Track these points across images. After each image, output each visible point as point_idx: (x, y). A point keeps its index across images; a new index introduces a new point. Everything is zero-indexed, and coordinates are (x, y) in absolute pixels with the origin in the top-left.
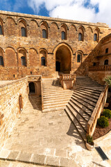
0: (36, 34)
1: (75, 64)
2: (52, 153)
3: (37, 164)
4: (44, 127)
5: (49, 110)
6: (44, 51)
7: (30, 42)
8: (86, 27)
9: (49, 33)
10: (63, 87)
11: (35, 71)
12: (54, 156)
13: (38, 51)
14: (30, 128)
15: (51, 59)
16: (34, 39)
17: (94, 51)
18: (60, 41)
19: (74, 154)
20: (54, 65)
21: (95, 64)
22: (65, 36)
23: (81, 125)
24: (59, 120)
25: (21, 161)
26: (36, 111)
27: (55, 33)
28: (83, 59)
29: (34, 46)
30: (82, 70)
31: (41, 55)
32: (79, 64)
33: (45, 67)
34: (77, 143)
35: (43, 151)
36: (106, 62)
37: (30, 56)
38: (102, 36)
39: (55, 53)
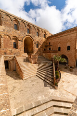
0: (9, 26)
1: (36, 49)
2: (42, 97)
3: (38, 106)
4: (30, 88)
5: (27, 77)
6: (16, 38)
7: (4, 30)
8: (40, 29)
9: (19, 28)
10: (31, 63)
11: (8, 52)
12: (44, 98)
13: (12, 38)
14: (21, 91)
15: (21, 45)
16: (7, 28)
17: (44, 42)
18: (27, 34)
19: (52, 93)
20: (23, 49)
21: (45, 50)
22: (29, 32)
23: (49, 80)
24: (36, 81)
25: (28, 110)
26: (18, 81)
27: (23, 28)
28: (40, 46)
29: (8, 34)
30: (39, 52)
31: (14, 41)
32: (37, 49)
33: (17, 50)
34: (51, 88)
35: (37, 99)
36: (50, 49)
37: (4, 40)
38: (47, 36)
39: (23, 40)
